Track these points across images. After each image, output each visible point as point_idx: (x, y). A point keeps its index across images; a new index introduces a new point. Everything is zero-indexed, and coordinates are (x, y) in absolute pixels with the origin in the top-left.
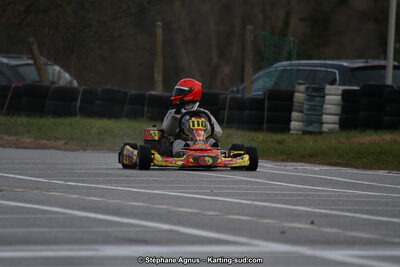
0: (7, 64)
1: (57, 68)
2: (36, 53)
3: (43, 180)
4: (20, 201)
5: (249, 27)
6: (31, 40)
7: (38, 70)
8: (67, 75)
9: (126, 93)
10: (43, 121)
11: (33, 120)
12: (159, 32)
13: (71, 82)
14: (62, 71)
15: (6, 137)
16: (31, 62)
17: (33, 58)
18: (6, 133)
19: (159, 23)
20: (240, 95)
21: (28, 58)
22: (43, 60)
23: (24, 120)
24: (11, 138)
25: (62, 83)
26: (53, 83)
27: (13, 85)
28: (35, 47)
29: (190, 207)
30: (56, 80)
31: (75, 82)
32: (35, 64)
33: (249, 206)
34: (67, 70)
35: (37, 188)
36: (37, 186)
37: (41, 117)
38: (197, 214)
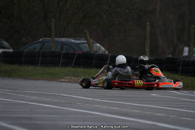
0: (74, 43)
1: (98, 45)
2: (88, 37)
3: (90, 99)
4: (80, 109)
5: (193, 26)
6: (86, 31)
7: (89, 45)
8: (103, 48)
9: (131, 57)
10: (91, 70)
11: (86, 70)
12: (148, 28)
13: (105, 52)
14: (101, 46)
15: (73, 78)
16: (86, 42)
17: (87, 40)
18: (73, 76)
19: (148, 24)
20: (187, 59)
21: (84, 40)
22: (91, 41)
23: (82, 70)
24: (76, 78)
25: (100, 52)
26: (96, 52)
27: (77, 53)
28: (88, 34)
29: (162, 113)
30: (97, 50)
31: (107, 52)
32: (88, 43)
33: (191, 113)
34: (103, 46)
35: (88, 103)
36: (88, 102)
37: (90, 69)
38: (165, 117)
